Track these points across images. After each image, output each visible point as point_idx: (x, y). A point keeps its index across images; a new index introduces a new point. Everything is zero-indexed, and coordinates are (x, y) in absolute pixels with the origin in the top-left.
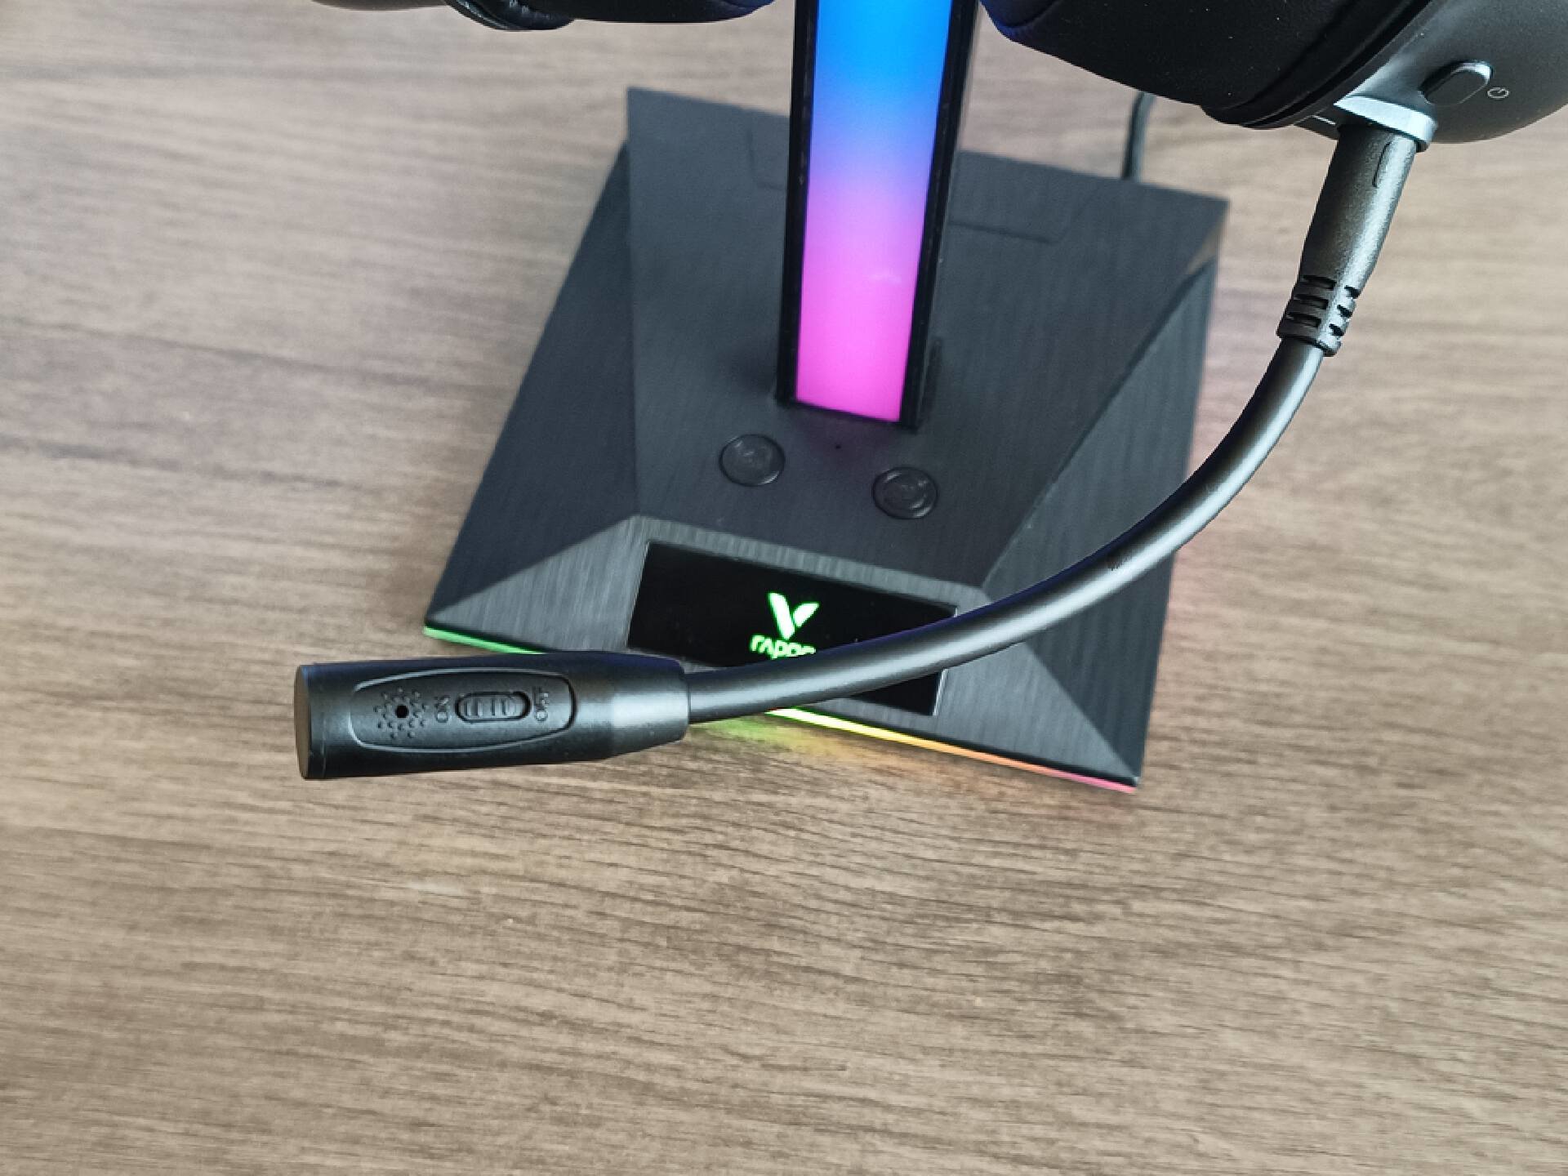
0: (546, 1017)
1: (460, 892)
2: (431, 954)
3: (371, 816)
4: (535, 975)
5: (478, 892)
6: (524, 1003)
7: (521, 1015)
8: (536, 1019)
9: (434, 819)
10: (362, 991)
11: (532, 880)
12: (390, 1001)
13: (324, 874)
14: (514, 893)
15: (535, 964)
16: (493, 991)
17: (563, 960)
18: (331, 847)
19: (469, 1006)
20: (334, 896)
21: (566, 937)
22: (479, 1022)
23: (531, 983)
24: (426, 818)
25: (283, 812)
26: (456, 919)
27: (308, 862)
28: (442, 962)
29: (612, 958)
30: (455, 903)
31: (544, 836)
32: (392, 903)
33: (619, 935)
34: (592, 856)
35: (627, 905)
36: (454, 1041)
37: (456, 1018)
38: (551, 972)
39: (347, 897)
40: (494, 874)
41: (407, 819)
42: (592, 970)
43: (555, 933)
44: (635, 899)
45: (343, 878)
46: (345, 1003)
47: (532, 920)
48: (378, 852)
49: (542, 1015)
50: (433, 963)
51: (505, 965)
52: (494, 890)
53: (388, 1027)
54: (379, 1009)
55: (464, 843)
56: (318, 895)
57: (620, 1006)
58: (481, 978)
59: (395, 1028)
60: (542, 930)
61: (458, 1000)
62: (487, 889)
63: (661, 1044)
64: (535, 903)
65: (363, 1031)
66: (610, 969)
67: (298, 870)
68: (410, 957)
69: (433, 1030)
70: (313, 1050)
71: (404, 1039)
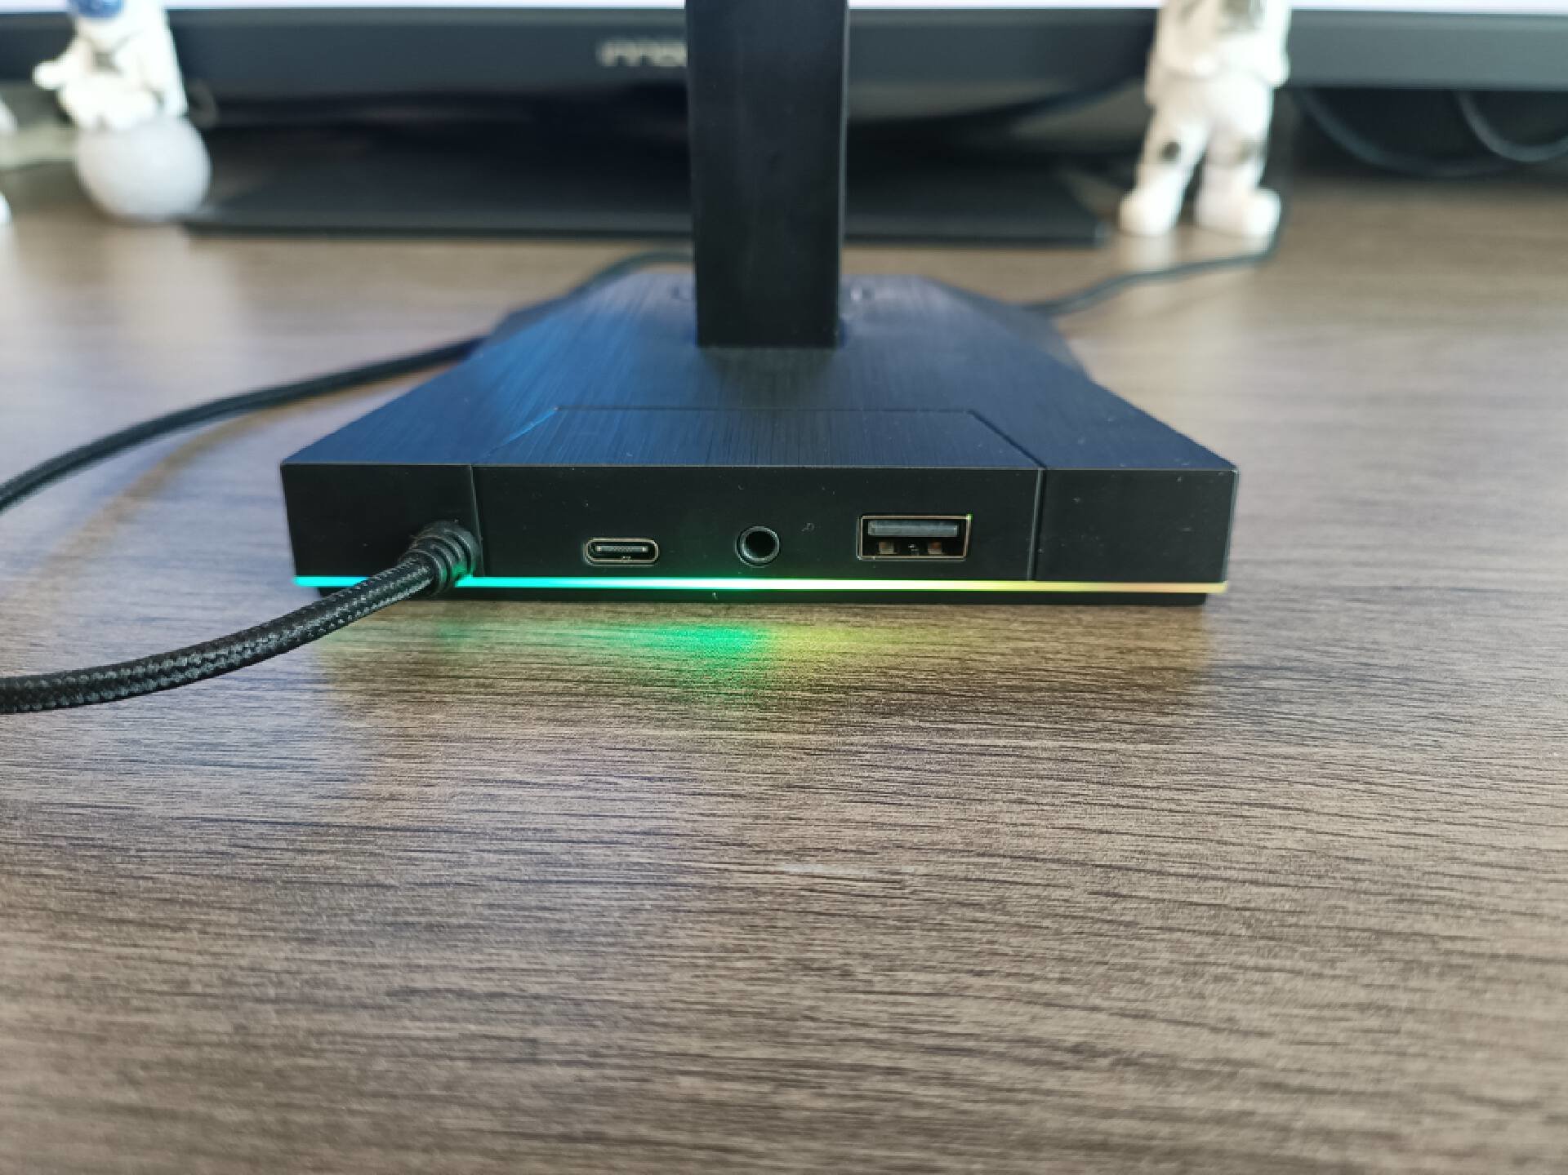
0: (1083, 1052)
4: (1037, 987)
6: (1035, 1031)
7: (1035, 1053)
8: (1068, 1058)
10: (725, 1023)
12: (779, 1037)
13: (636, 856)
14: (958, 871)
15: (1029, 969)
16: (970, 1014)
19: (930, 1041)
21: (1069, 927)
22: (960, 1066)
23: (1034, 999)
26: (871, 908)
28: (862, 971)
34: (1063, 822)
35: (1153, 880)
36: (918, 1105)
37: (909, 1062)
38: (1062, 980)
42: (1136, 975)
46: (695, 1045)
47: (999, 906)
49: (1076, 1050)
50: (846, 974)
51: (980, 974)
53: (782, 1083)
57: (1215, 1030)
59: (798, 1084)
61: (907, 1032)
62: (910, 868)
63: (1332, 1092)
65: (733, 1091)
66: (1168, 972)
68: (806, 967)
69: (873, 1084)
70: (643, 1130)
71: (821, 1103)
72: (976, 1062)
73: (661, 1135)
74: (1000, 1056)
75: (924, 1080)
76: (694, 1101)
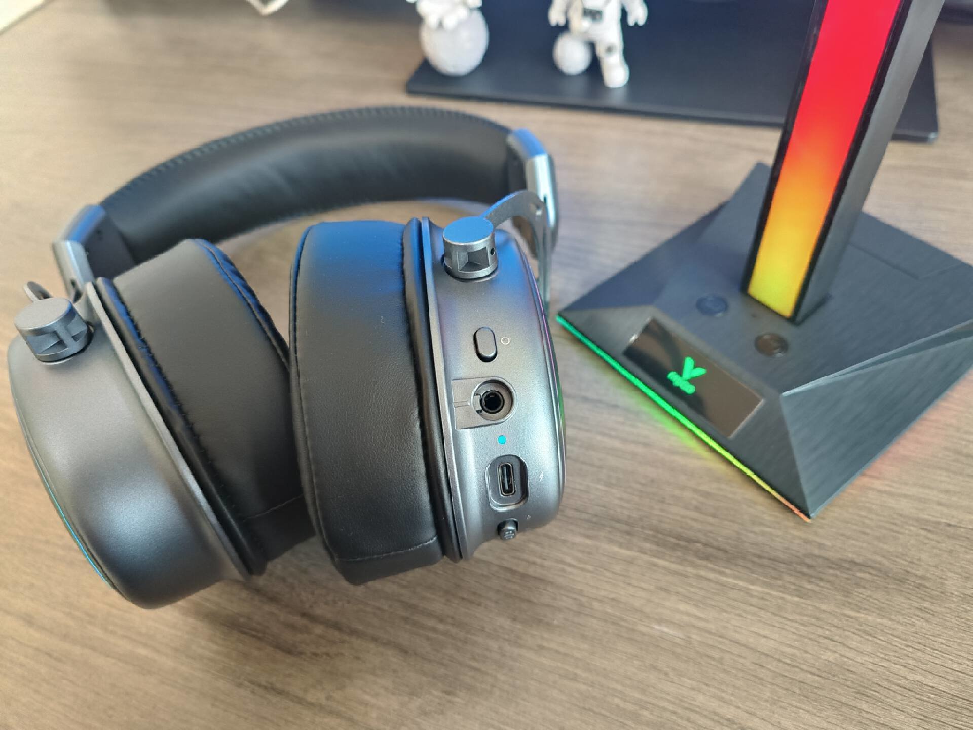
1: (681, 635)
2: (666, 669)
3: (634, 582)
4: (723, 695)
5: (690, 637)
6: (719, 711)
7: (716, 718)
8: (725, 722)
9: (666, 590)
10: (628, 682)
11: (720, 636)
12: (643, 691)
13: (609, 610)
14: (711, 642)
15: (723, 688)
16: (700, 699)
17: (739, 689)
18: (613, 596)
19: (686, 705)
20: (614, 623)
21: (741, 674)
22: (693, 716)
23: (721, 699)
24: (661, 589)
25: (589, 571)
26: (679, 651)
27: (601, 601)
28: (671, 674)
29: (767, 694)
30: (678, 640)
31: (726, 612)
32: (643, 634)
33: (770, 680)
34: (752, 629)
35: (775, 663)
37: (679, 711)
38: (732, 695)
39: (621, 626)
40: (699, 628)
41: (652, 587)
42: (755, 699)
43: (734, 671)
44: (780, 661)
45: (618, 614)
46: (619, 688)
47: (720, 661)
48: (637, 604)
49: (728, 720)
50: (666, 674)
51: (707, 685)
52: (699, 638)
53: (642, 708)
54: (637, 695)
55: (682, 607)
56: (605, 621)
58: (693, 689)
59: (646, 709)
60: (725, 667)
61: (681, 700)
62: (695, 637)
64: (722, 651)
65: (630, 707)
66: (767, 701)
67: (596, 605)
68: (654, 668)
69: (667, 715)
70: (603, 712)
71: (651, 717)
72: (697, 716)
73: (607, 714)
74: (705, 716)
75: (682, 718)
76: (618, 706)
